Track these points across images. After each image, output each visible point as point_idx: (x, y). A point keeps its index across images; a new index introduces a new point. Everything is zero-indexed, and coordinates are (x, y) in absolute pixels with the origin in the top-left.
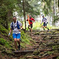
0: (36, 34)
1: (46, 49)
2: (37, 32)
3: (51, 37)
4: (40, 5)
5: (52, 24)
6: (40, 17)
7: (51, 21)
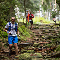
0: (36, 28)
1: (45, 42)
2: (37, 26)
3: (49, 31)
4: (39, 2)
5: (50, 19)
6: (40, 12)
7: (50, 16)
